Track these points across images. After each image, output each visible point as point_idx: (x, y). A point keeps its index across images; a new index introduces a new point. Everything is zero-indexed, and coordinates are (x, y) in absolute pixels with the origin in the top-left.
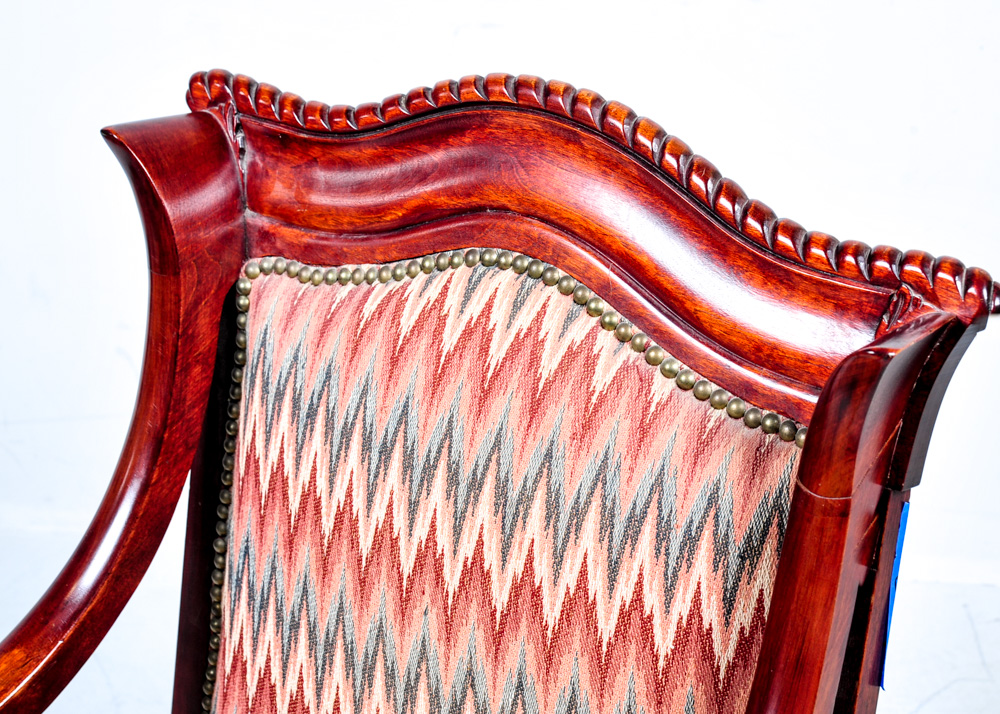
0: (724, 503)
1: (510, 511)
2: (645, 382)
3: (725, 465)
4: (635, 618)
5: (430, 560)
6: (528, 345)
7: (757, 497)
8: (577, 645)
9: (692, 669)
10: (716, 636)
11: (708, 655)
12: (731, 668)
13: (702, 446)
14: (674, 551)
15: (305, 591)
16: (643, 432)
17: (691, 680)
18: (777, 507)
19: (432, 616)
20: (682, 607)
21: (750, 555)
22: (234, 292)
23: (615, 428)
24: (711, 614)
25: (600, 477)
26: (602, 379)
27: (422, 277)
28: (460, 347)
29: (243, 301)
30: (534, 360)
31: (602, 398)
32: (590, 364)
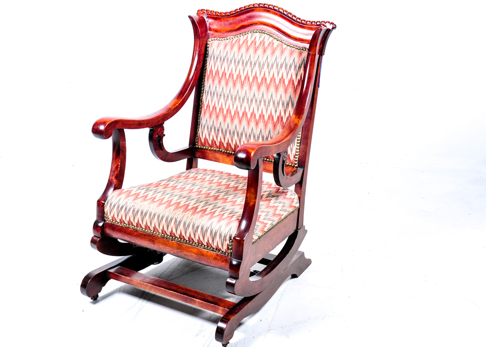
0: (296, 60)
1: (261, 67)
2: (282, 46)
3: (296, 55)
4: (282, 80)
5: (247, 77)
6: (262, 43)
7: (301, 59)
8: (272, 86)
9: (291, 86)
10: (295, 81)
11: (293, 84)
12: (297, 86)
13: (291, 53)
14: (288, 68)
15: (223, 89)
16: (282, 52)
17: (291, 88)
18: (304, 60)
19: (248, 86)
20: (289, 77)
21: (300, 67)
22: (207, 44)
23: (278, 52)
24: (294, 77)
25: (276, 60)
26: (275, 46)
27: (242, 36)
28: (251, 44)
29: (208, 46)
30: (264, 44)
31: (275, 48)
32: (273, 44)
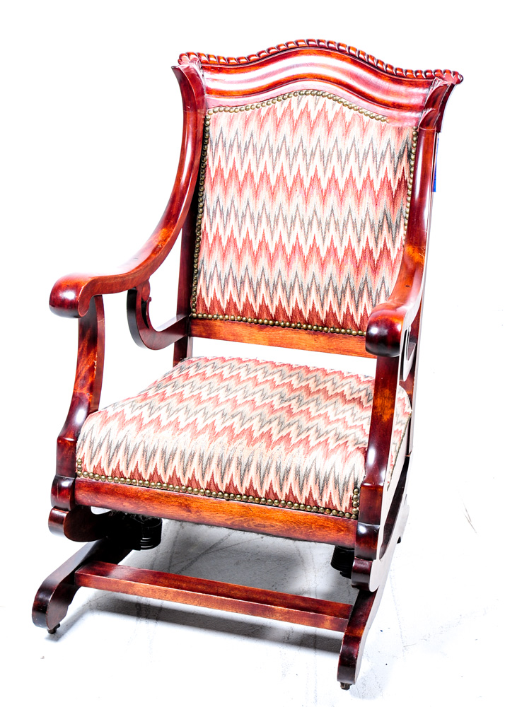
0: (392, 143)
1: (326, 159)
2: (361, 118)
3: (390, 134)
4: (368, 182)
5: (299, 180)
6: (323, 113)
7: (401, 141)
8: (350, 194)
9: (385, 193)
10: (392, 182)
11: (390, 188)
12: (396, 191)
13: (382, 131)
14: (379, 160)
15: (248, 204)
16: (364, 130)
17: (385, 196)
18: (407, 143)
19: (300, 196)
20: (382, 175)
21: (400, 157)
22: (205, 120)
23: (355, 131)
24: (390, 176)
25: (353, 144)
26: (348, 118)
27: (278, 104)
28: (300, 117)
29: (208, 123)
30: (326, 117)
31: (350, 124)
32: (344, 115)
